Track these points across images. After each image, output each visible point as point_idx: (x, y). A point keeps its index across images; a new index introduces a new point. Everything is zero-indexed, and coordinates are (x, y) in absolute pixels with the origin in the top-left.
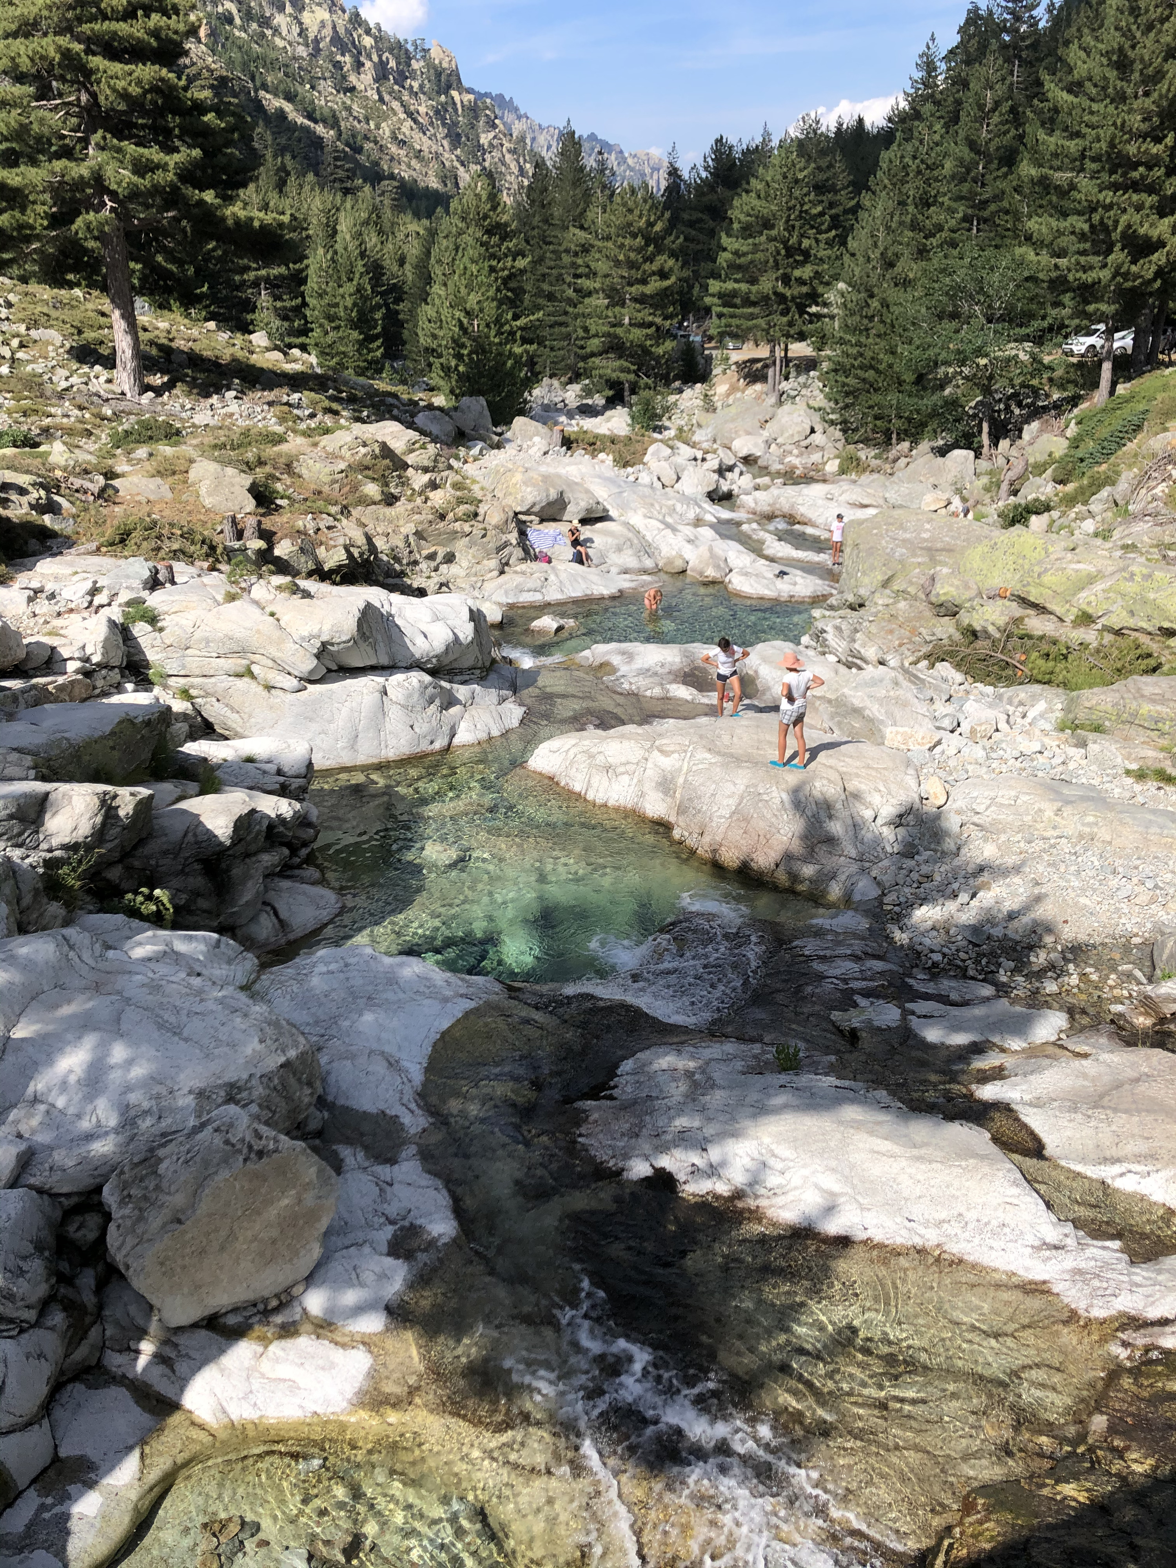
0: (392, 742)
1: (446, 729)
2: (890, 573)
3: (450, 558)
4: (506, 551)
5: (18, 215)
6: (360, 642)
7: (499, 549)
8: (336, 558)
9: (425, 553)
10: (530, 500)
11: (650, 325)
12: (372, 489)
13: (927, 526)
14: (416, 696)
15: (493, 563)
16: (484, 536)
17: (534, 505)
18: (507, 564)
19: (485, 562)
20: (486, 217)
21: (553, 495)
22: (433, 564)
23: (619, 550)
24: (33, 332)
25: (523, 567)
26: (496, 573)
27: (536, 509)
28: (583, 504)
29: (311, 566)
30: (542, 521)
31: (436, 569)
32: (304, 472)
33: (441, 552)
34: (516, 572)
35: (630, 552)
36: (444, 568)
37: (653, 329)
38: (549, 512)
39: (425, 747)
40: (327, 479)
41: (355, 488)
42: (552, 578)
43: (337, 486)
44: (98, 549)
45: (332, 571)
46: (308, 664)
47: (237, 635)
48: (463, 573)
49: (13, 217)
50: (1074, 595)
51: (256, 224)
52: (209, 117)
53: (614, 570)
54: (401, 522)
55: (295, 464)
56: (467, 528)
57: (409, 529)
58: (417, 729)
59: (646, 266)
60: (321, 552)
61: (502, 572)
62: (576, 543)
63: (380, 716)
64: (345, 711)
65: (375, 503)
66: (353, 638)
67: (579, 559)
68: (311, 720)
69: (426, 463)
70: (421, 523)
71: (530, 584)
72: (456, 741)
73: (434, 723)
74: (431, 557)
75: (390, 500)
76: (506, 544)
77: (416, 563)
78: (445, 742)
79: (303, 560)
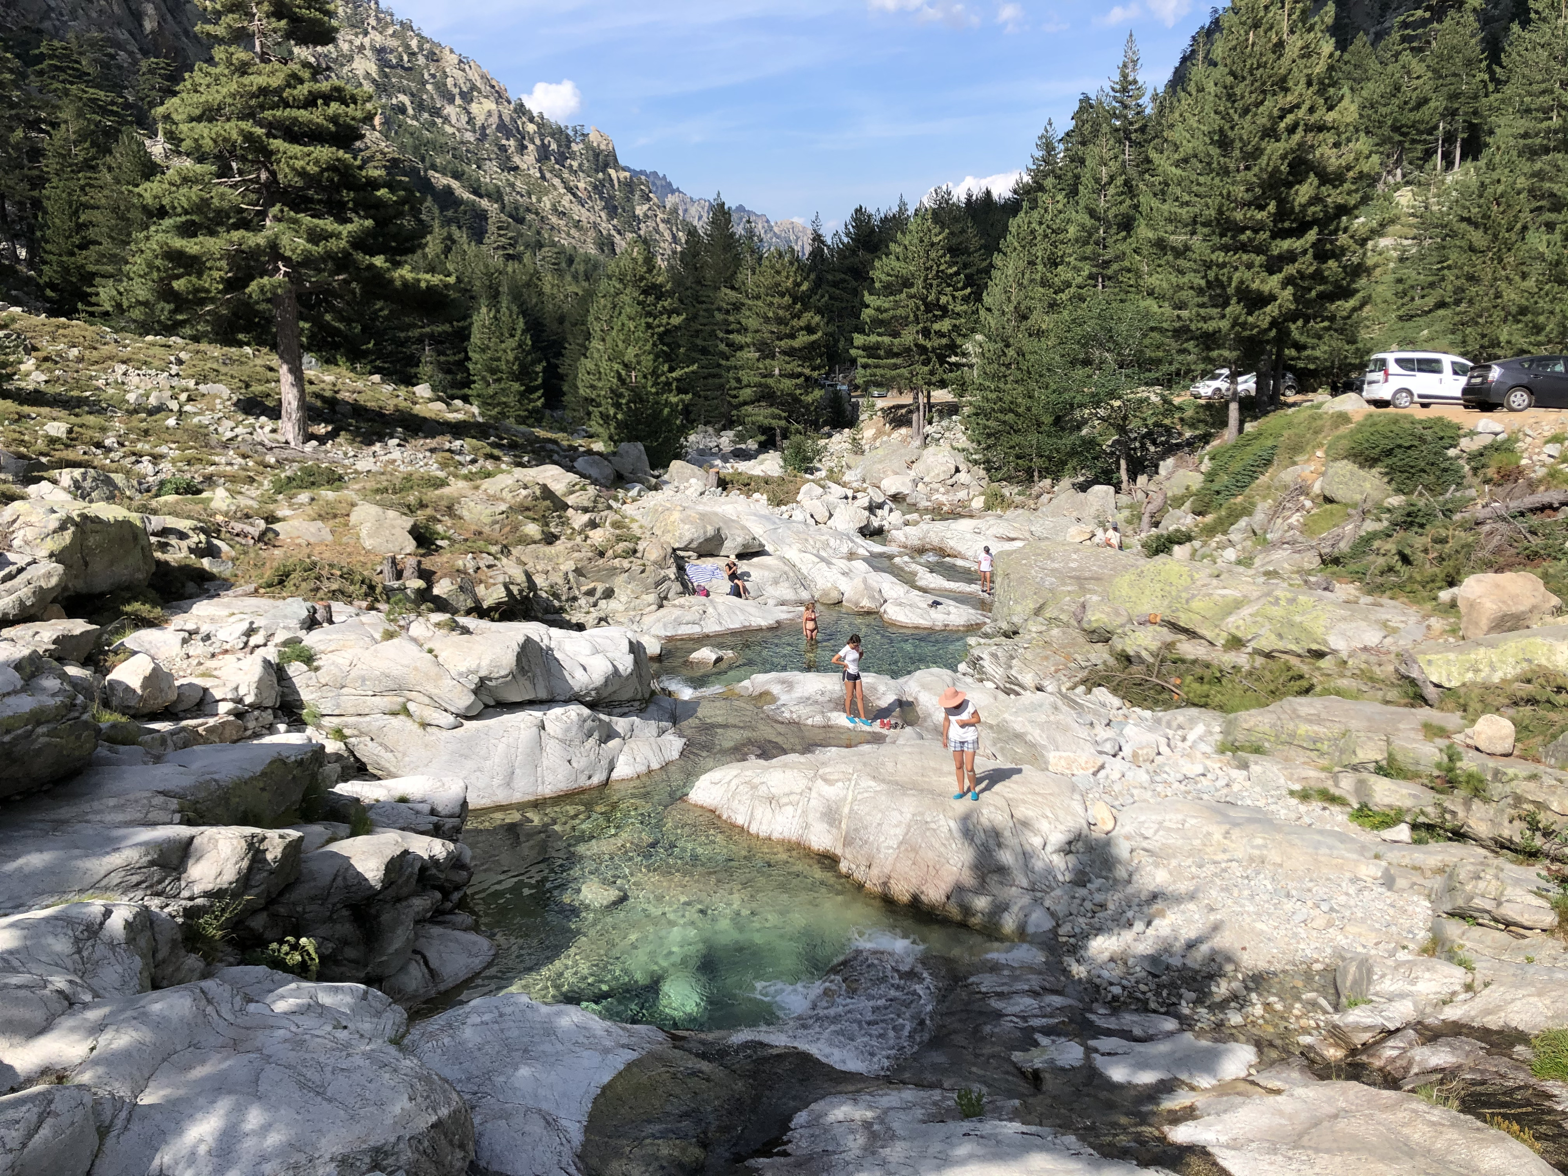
0: (549, 778)
1: (604, 763)
2: (1041, 601)
3: (609, 594)
4: (665, 586)
5: (194, 279)
6: (519, 677)
7: (658, 584)
8: (495, 596)
9: (584, 589)
10: (687, 537)
11: (799, 375)
12: (532, 529)
13: (1075, 556)
14: (574, 730)
15: (652, 598)
16: (643, 572)
17: (692, 541)
18: (666, 598)
19: (644, 596)
20: (642, 278)
21: (710, 531)
22: (592, 600)
23: (776, 582)
24: (202, 388)
26: (654, 607)
27: (694, 545)
28: (740, 540)
29: (470, 604)
30: (700, 556)
31: (595, 605)
32: (465, 513)
33: (600, 588)
34: (674, 606)
35: (786, 584)
36: (603, 603)
37: (802, 379)
38: (706, 547)
39: (583, 782)
40: (488, 520)
41: (515, 528)
42: (710, 610)
43: (497, 527)
44: (256, 591)
45: (490, 609)
46: (464, 700)
47: (395, 673)
48: (621, 608)
49: (190, 282)
50: (1223, 619)
51: (423, 285)
52: (382, 192)
53: (771, 602)
54: (561, 560)
55: (456, 506)
56: (626, 564)
57: (568, 566)
58: (574, 764)
59: (795, 322)
60: (481, 590)
61: (661, 606)
62: (733, 576)
63: (537, 751)
64: (501, 747)
65: (535, 542)
66: (512, 672)
67: (737, 592)
68: (466, 757)
69: (586, 504)
70: (581, 560)
71: (689, 617)
72: (615, 775)
73: (593, 757)
74: (591, 593)
75: (550, 539)
76: (665, 579)
77: (575, 599)
78: (604, 777)
79: (462, 598)
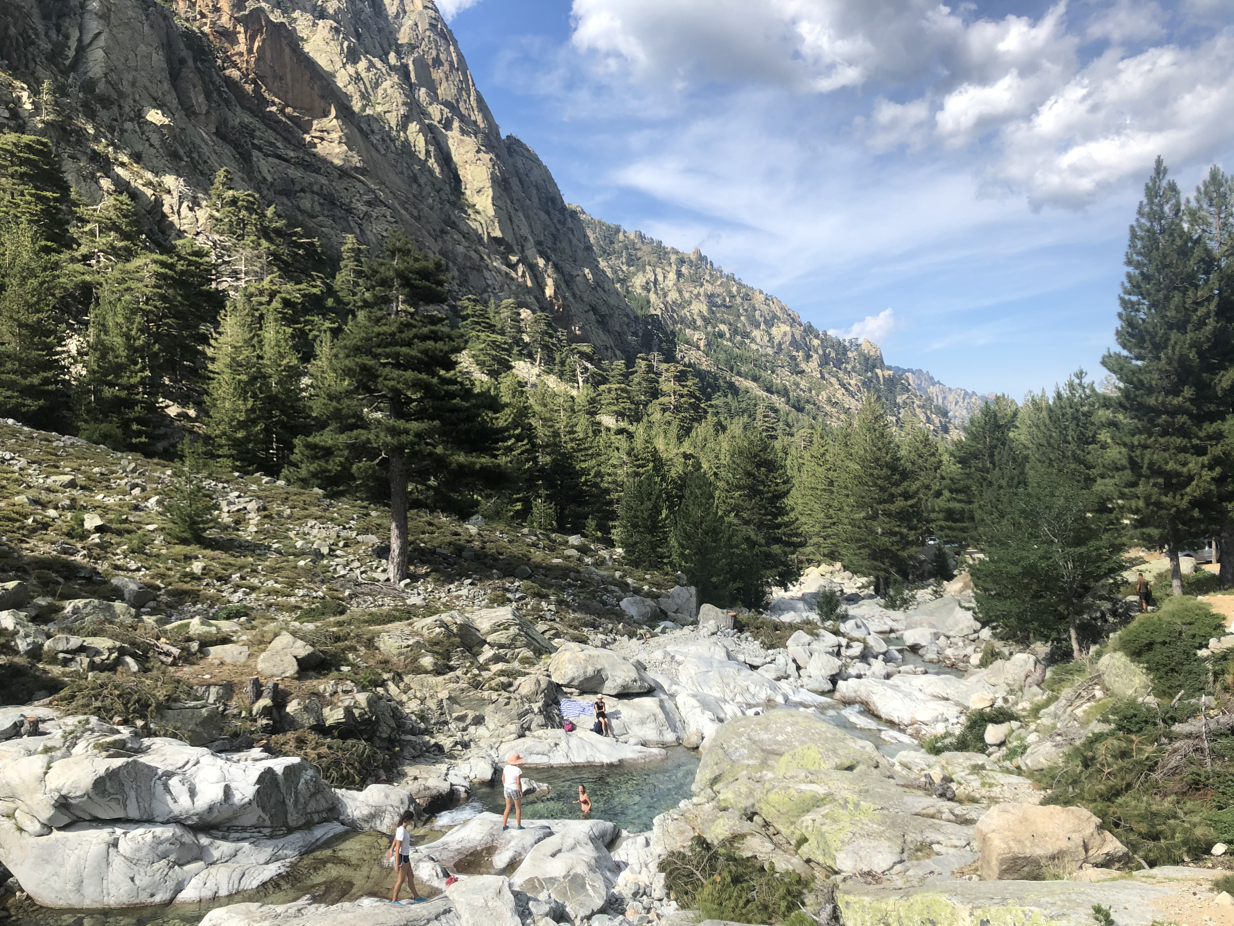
0: (113, 891)
1: (171, 884)
3: (479, 721)
4: (528, 717)
6: (96, 798)
7: (521, 716)
8: (335, 717)
9: (455, 715)
10: (570, 675)
12: (427, 661)
14: (145, 850)
15: (513, 728)
16: (507, 704)
17: (573, 679)
18: (529, 729)
19: (509, 726)
21: (590, 671)
22: (462, 725)
23: (643, 722)
25: (540, 732)
26: (514, 736)
27: (576, 683)
28: (619, 681)
29: (312, 721)
30: (582, 693)
31: (465, 729)
32: (382, 646)
33: (471, 714)
34: (534, 736)
35: (653, 725)
36: (472, 729)
37: (898, 538)
38: (586, 686)
39: (144, 898)
40: (395, 652)
41: (415, 660)
42: (563, 744)
43: (402, 657)
47: (13, 783)
48: (487, 734)
53: (632, 741)
54: (439, 689)
55: (376, 639)
56: (494, 696)
57: (443, 694)
58: (137, 881)
59: (893, 490)
60: (326, 711)
61: (521, 736)
62: (601, 714)
63: (104, 866)
64: (73, 858)
65: (426, 672)
66: (87, 794)
67: (598, 729)
68: (47, 862)
70: (454, 690)
71: (539, 749)
72: (181, 896)
73: (158, 877)
74: (461, 718)
75: (438, 671)
76: (530, 711)
77: (446, 723)
78: (167, 896)
